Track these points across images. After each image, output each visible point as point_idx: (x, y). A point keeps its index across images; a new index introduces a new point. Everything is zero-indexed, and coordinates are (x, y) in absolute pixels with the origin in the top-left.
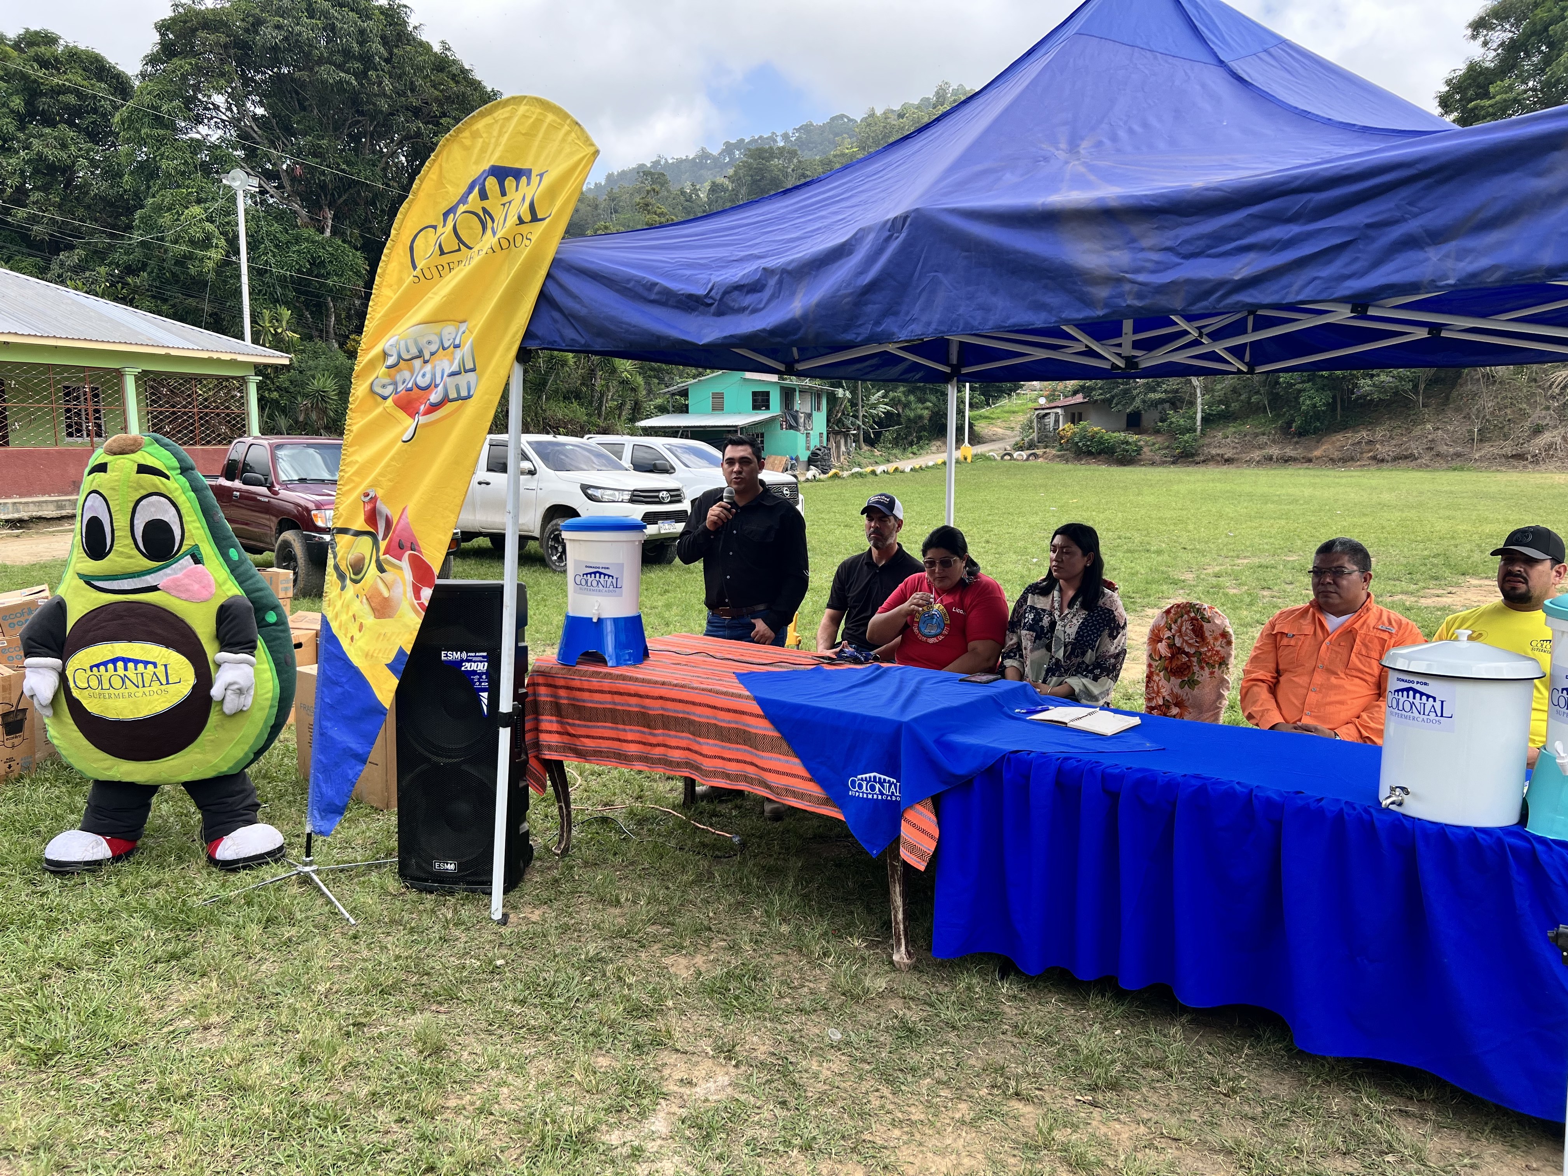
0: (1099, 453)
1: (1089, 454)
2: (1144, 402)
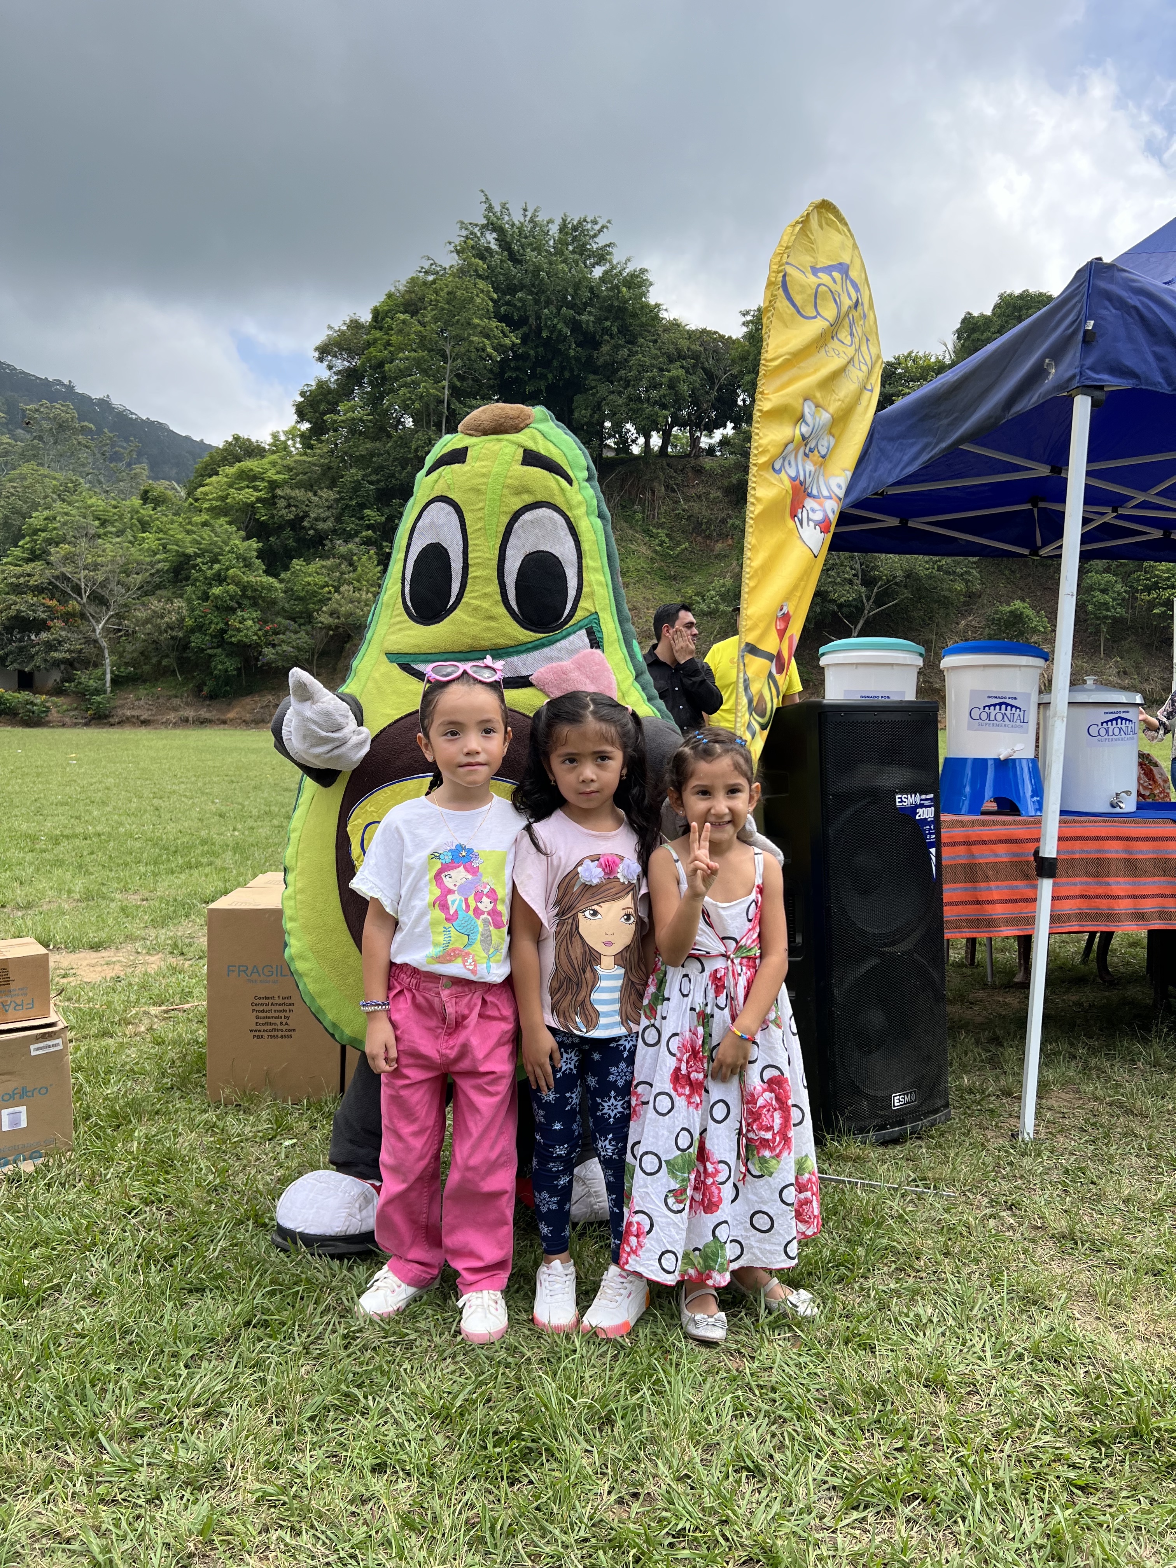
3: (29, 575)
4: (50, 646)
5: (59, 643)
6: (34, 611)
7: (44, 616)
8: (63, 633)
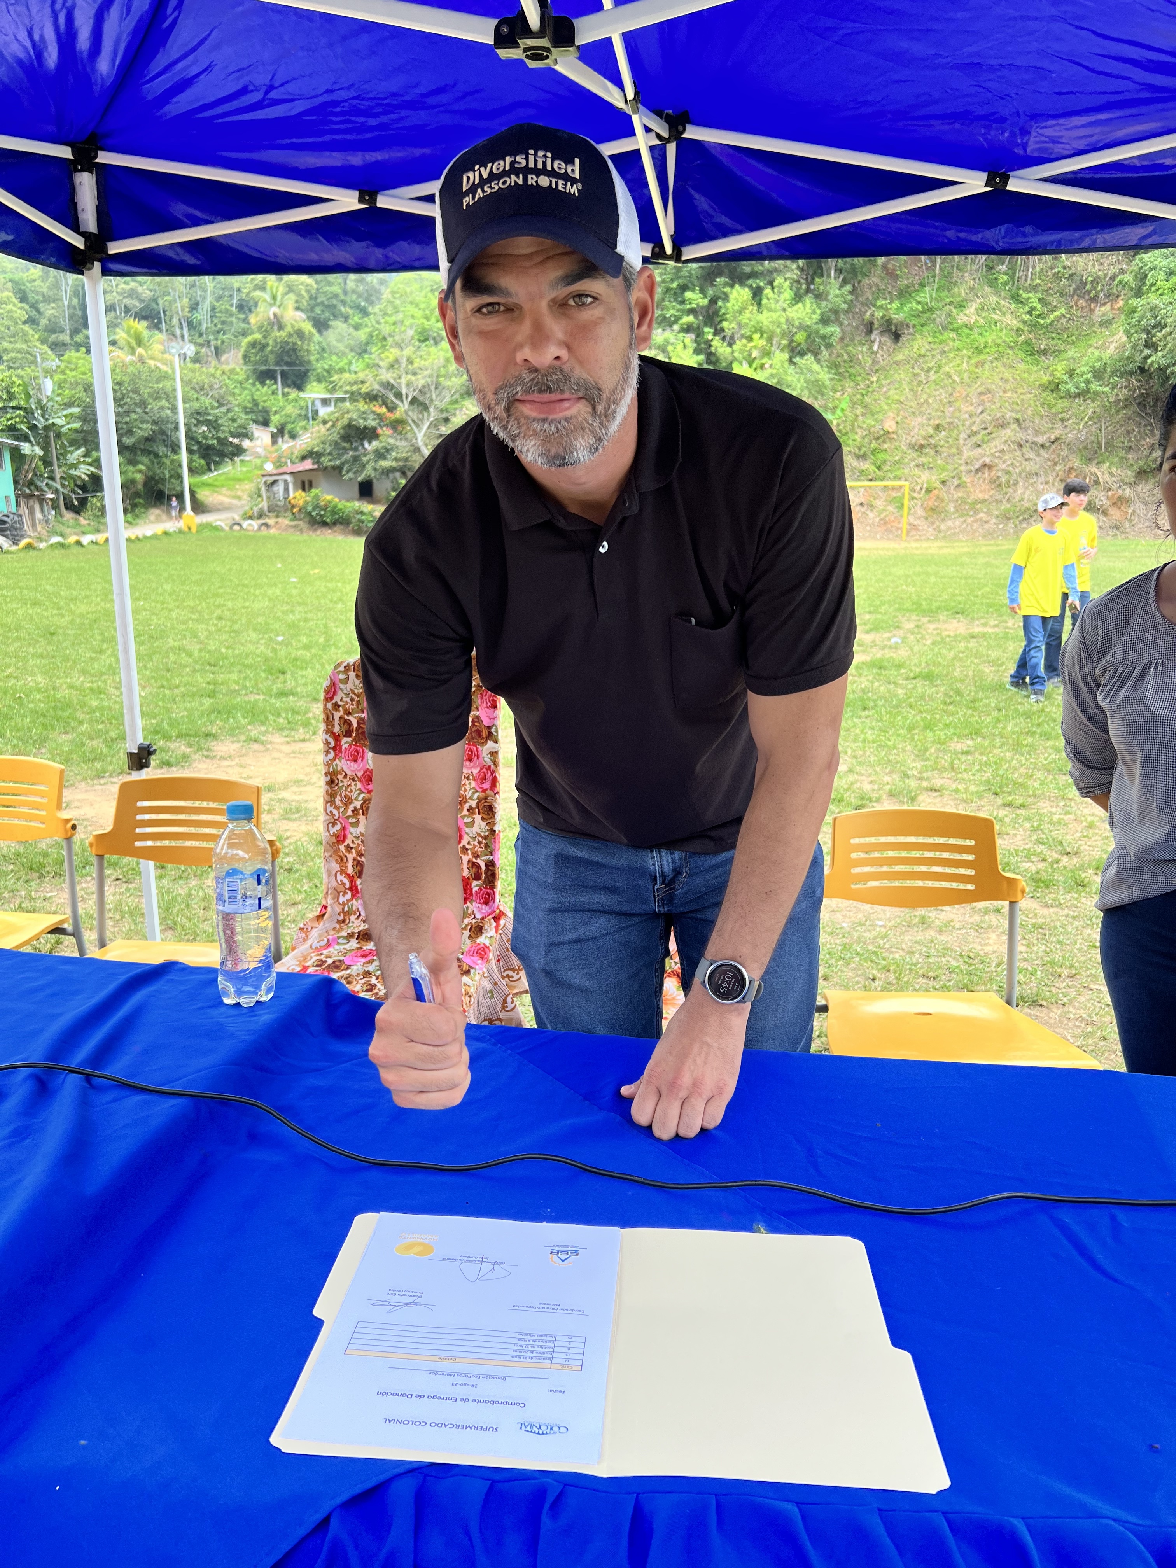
0: (334, 524)
1: (324, 524)
2: (375, 469)
3: (363, 382)
4: (380, 455)
5: (388, 451)
6: (365, 419)
7: (373, 424)
8: (391, 441)
